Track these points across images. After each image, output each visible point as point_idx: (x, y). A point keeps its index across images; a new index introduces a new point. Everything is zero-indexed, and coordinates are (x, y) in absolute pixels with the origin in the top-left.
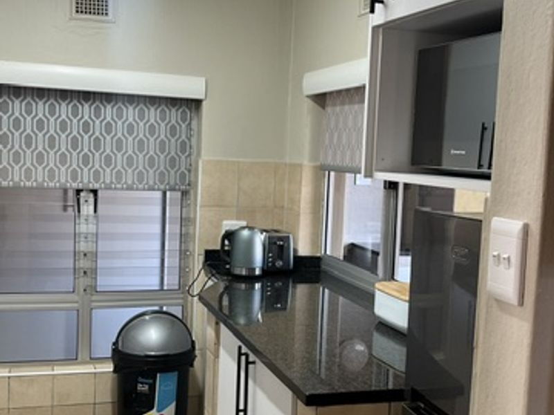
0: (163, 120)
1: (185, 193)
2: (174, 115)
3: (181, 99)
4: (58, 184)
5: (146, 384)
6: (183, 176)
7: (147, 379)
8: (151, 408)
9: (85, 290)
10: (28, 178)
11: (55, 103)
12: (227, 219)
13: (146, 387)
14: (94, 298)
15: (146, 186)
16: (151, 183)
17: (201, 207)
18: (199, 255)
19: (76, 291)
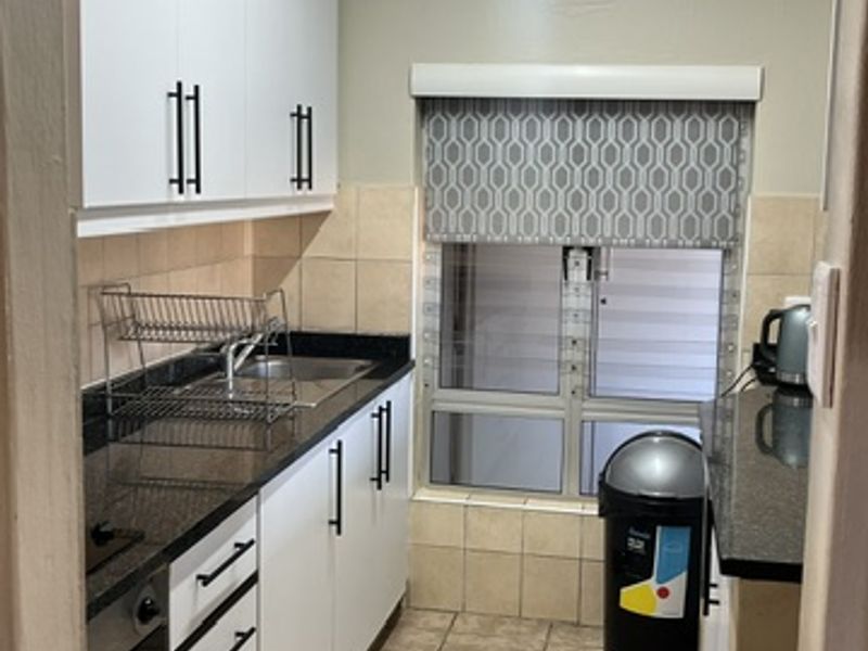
0: (694, 138)
1: (727, 253)
2: (711, 128)
3: (724, 103)
4: (537, 239)
5: (641, 539)
6: (724, 223)
7: (642, 531)
8: (648, 576)
9: (573, 392)
10: (498, 229)
12: (793, 293)
13: (640, 545)
14: (585, 405)
15: (665, 242)
16: (673, 236)
17: (748, 274)
18: (744, 351)
19: (561, 393)
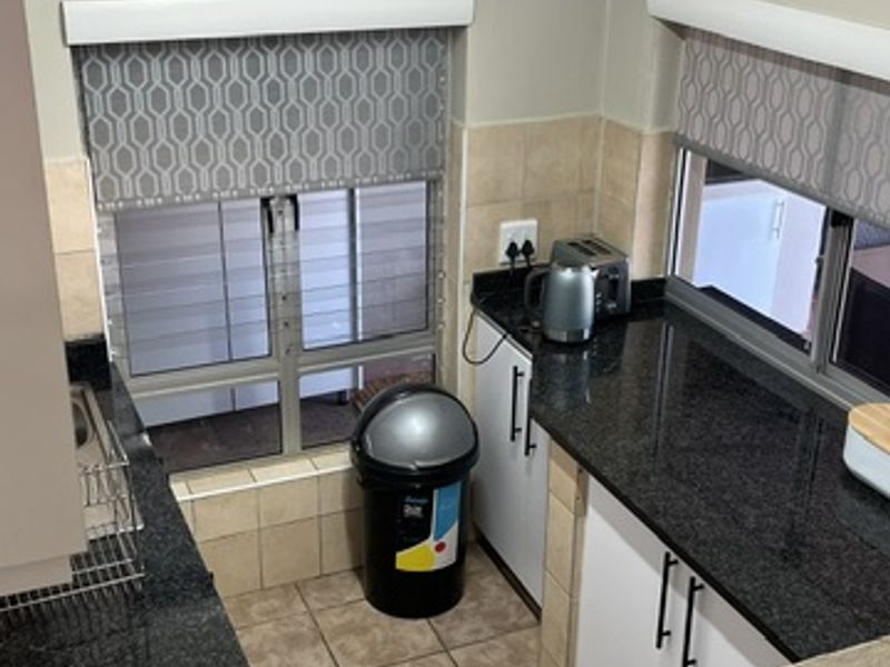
0: (397, 64)
1: (433, 184)
2: (416, 52)
3: (426, 30)
5: (418, 505)
6: (432, 155)
7: (419, 498)
8: (425, 536)
9: (288, 351)
11: (219, 55)
12: (506, 219)
13: (417, 511)
14: (302, 359)
16: (382, 172)
17: (467, 207)
18: (465, 283)
19: (274, 355)
